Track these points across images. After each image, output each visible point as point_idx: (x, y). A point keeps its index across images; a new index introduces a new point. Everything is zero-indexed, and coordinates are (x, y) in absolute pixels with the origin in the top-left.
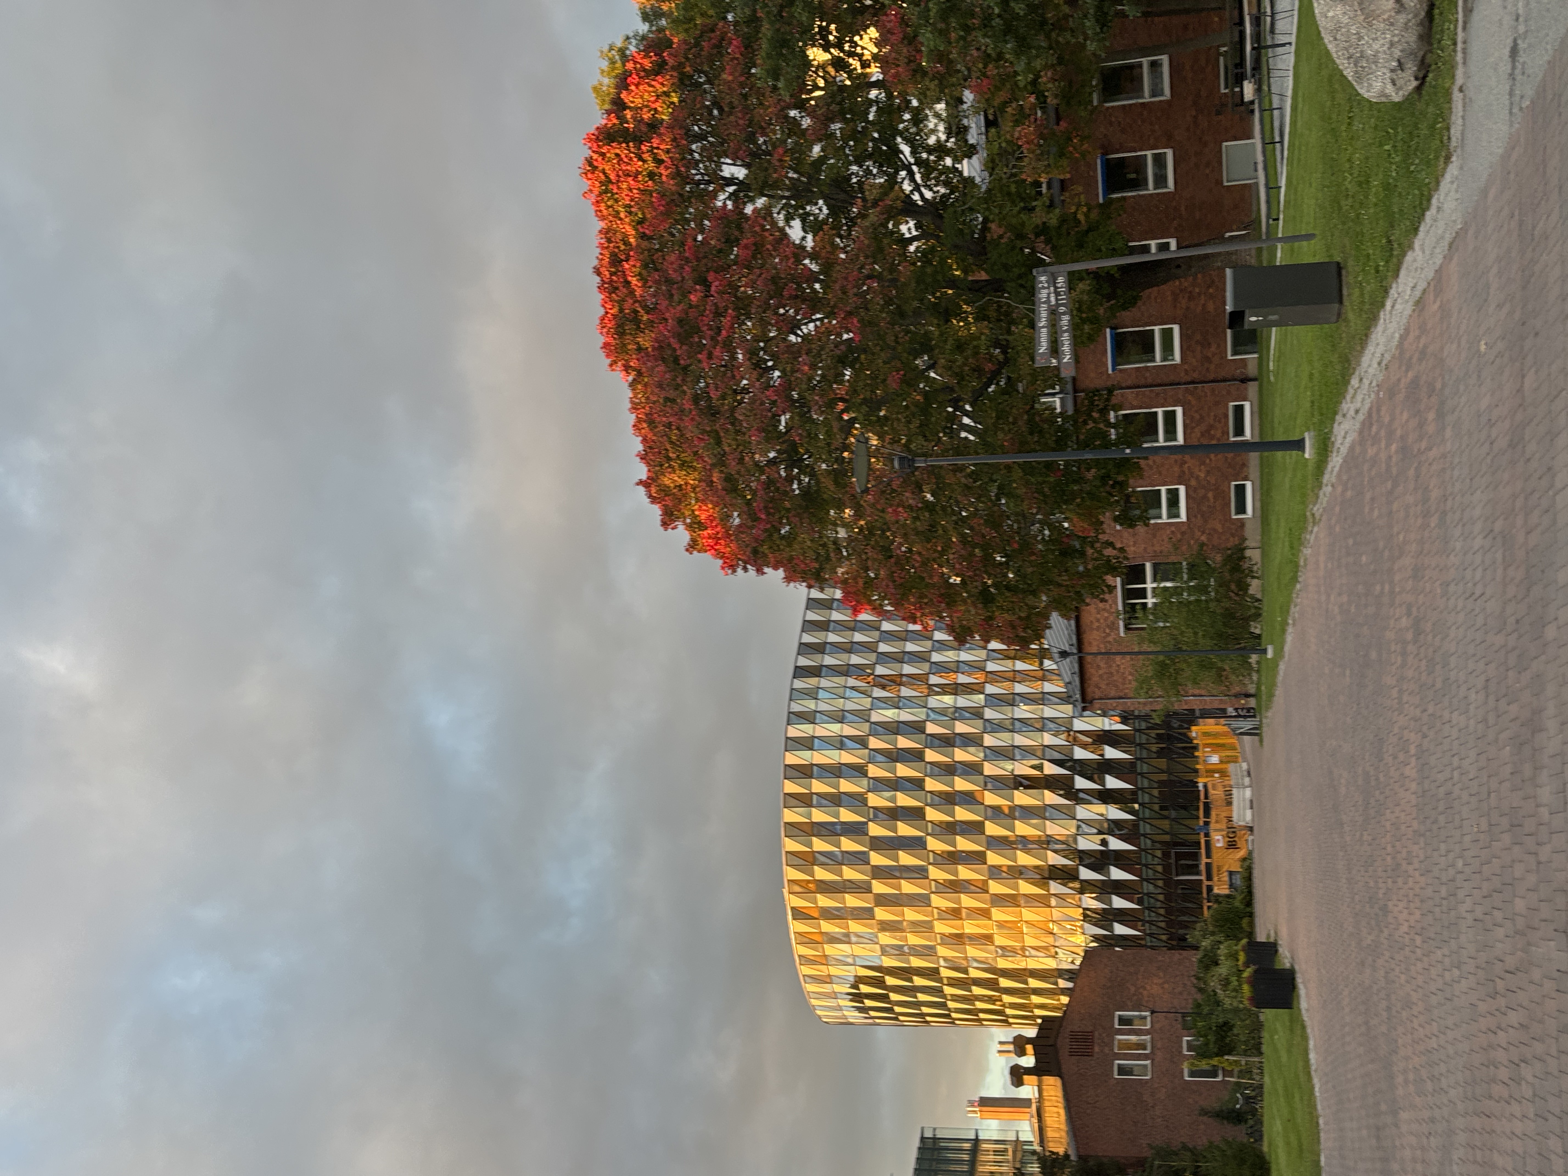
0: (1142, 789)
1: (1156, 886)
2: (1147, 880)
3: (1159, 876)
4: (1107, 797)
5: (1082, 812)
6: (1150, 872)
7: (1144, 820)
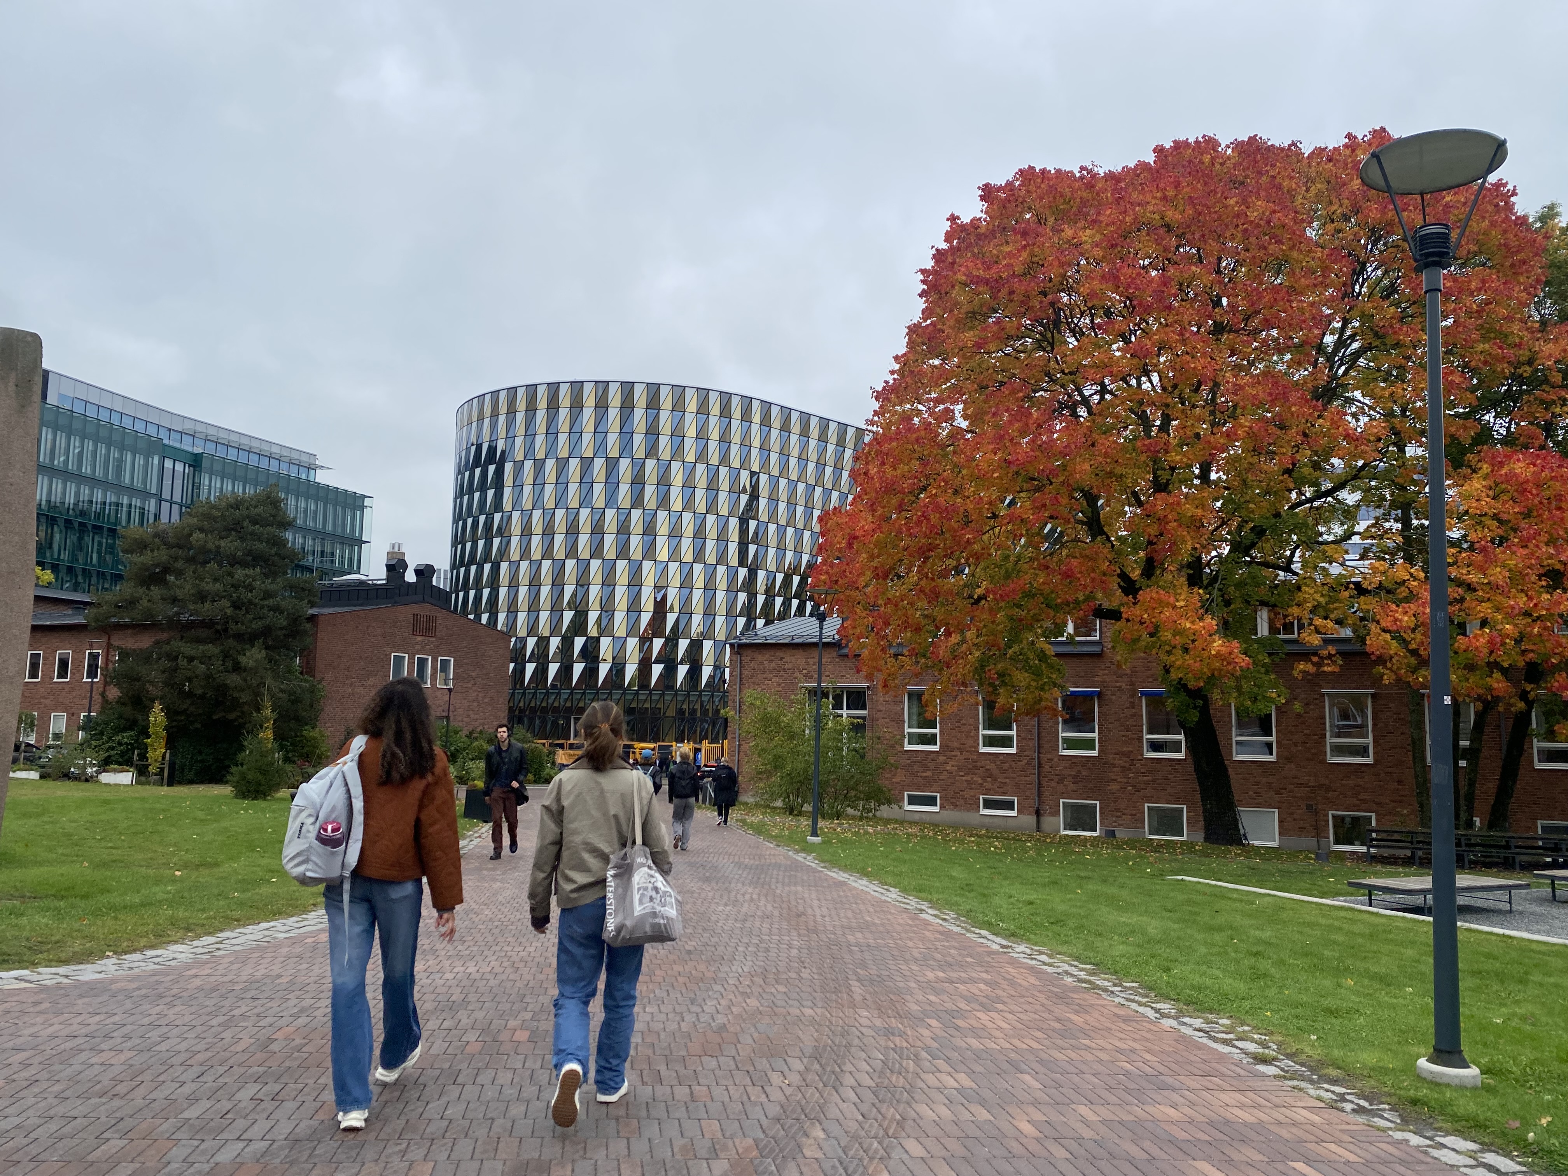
0: (650, 694)
1: (567, 700)
2: (571, 693)
3: (575, 703)
4: (645, 665)
5: (632, 643)
6: (579, 696)
7: (624, 694)
